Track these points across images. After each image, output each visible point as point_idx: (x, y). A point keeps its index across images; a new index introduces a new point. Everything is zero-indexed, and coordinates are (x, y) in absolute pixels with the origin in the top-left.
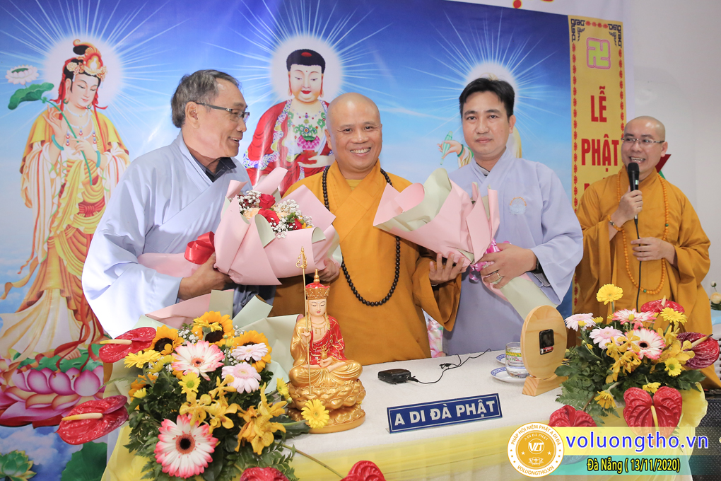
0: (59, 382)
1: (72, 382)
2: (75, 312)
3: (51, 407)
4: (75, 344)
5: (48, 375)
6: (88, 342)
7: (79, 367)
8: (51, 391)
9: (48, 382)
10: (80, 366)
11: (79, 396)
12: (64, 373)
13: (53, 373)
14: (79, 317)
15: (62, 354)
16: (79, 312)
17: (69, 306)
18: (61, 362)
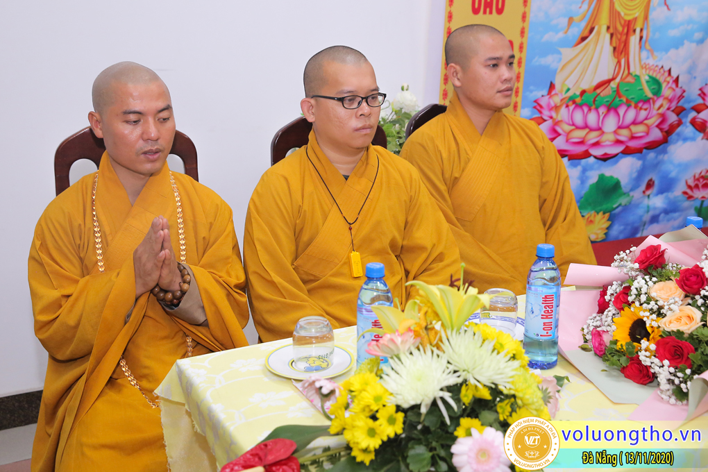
0: (592, 119)
1: (601, 118)
2: (615, 48)
3: (582, 143)
4: (609, 81)
5: (586, 109)
6: (618, 80)
7: (607, 104)
8: (586, 126)
9: (585, 117)
10: (609, 103)
11: (603, 133)
12: (596, 110)
13: (590, 110)
14: (616, 54)
15: (598, 91)
16: (617, 49)
17: (611, 43)
18: (597, 99)
